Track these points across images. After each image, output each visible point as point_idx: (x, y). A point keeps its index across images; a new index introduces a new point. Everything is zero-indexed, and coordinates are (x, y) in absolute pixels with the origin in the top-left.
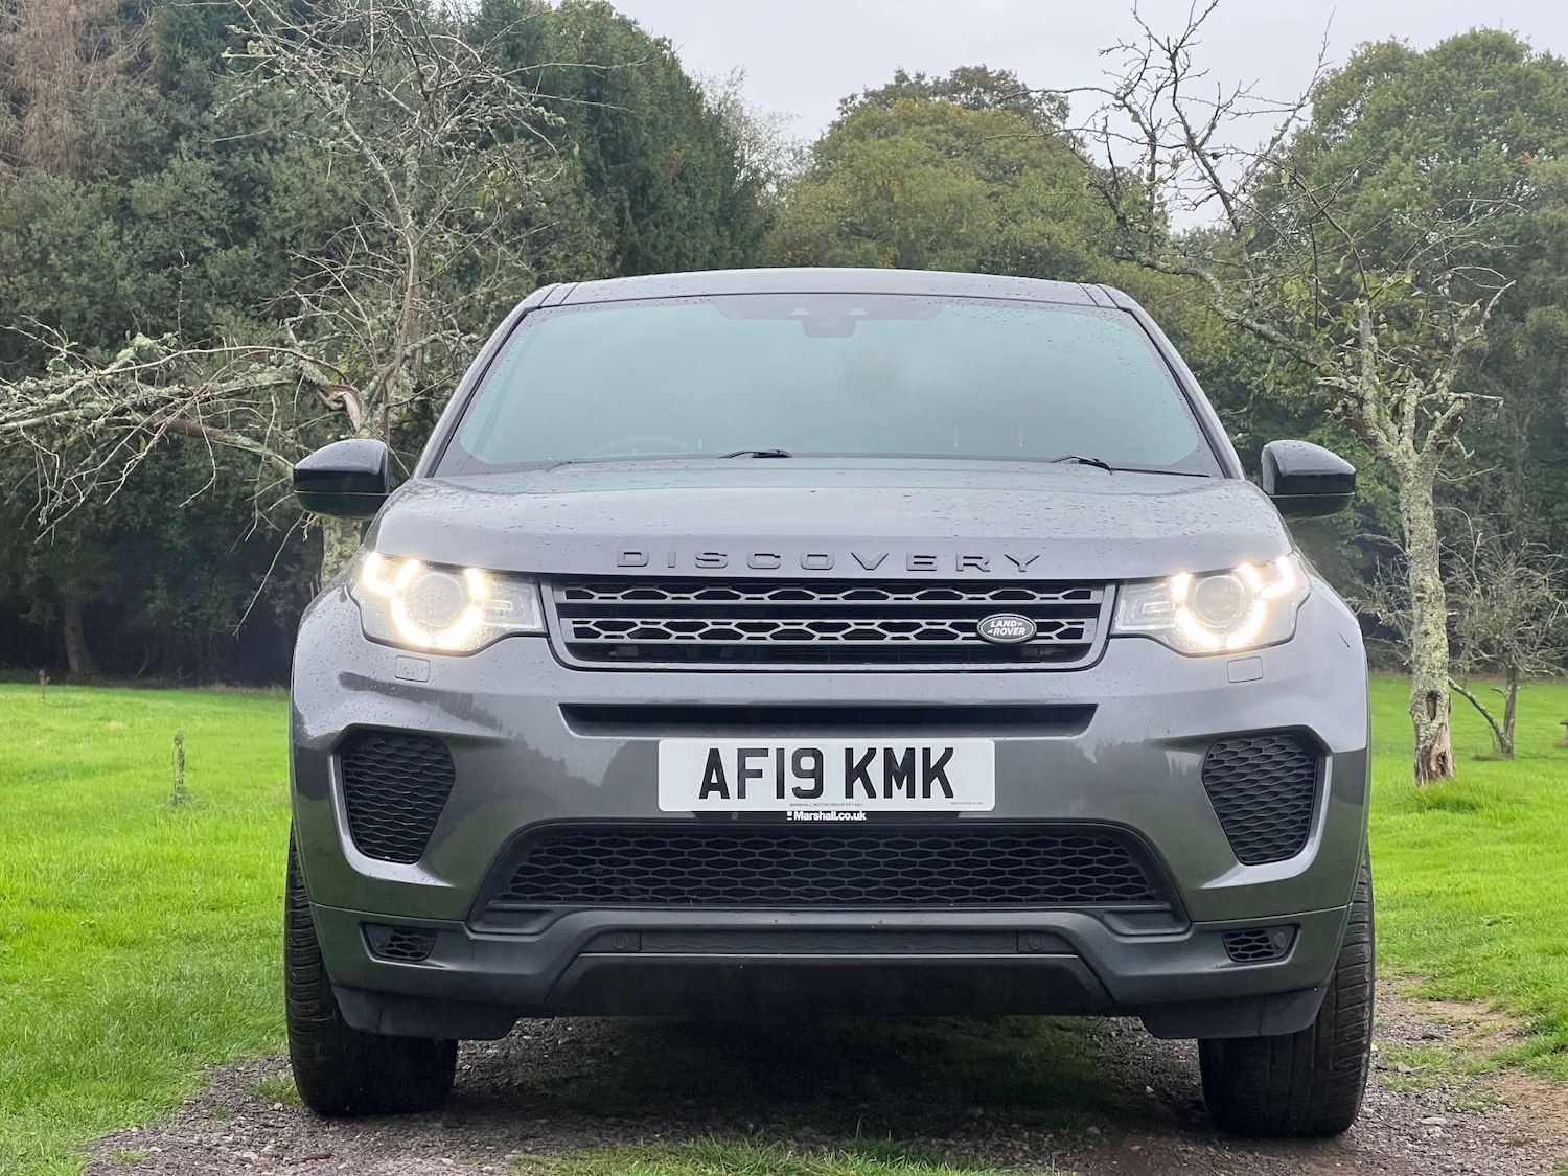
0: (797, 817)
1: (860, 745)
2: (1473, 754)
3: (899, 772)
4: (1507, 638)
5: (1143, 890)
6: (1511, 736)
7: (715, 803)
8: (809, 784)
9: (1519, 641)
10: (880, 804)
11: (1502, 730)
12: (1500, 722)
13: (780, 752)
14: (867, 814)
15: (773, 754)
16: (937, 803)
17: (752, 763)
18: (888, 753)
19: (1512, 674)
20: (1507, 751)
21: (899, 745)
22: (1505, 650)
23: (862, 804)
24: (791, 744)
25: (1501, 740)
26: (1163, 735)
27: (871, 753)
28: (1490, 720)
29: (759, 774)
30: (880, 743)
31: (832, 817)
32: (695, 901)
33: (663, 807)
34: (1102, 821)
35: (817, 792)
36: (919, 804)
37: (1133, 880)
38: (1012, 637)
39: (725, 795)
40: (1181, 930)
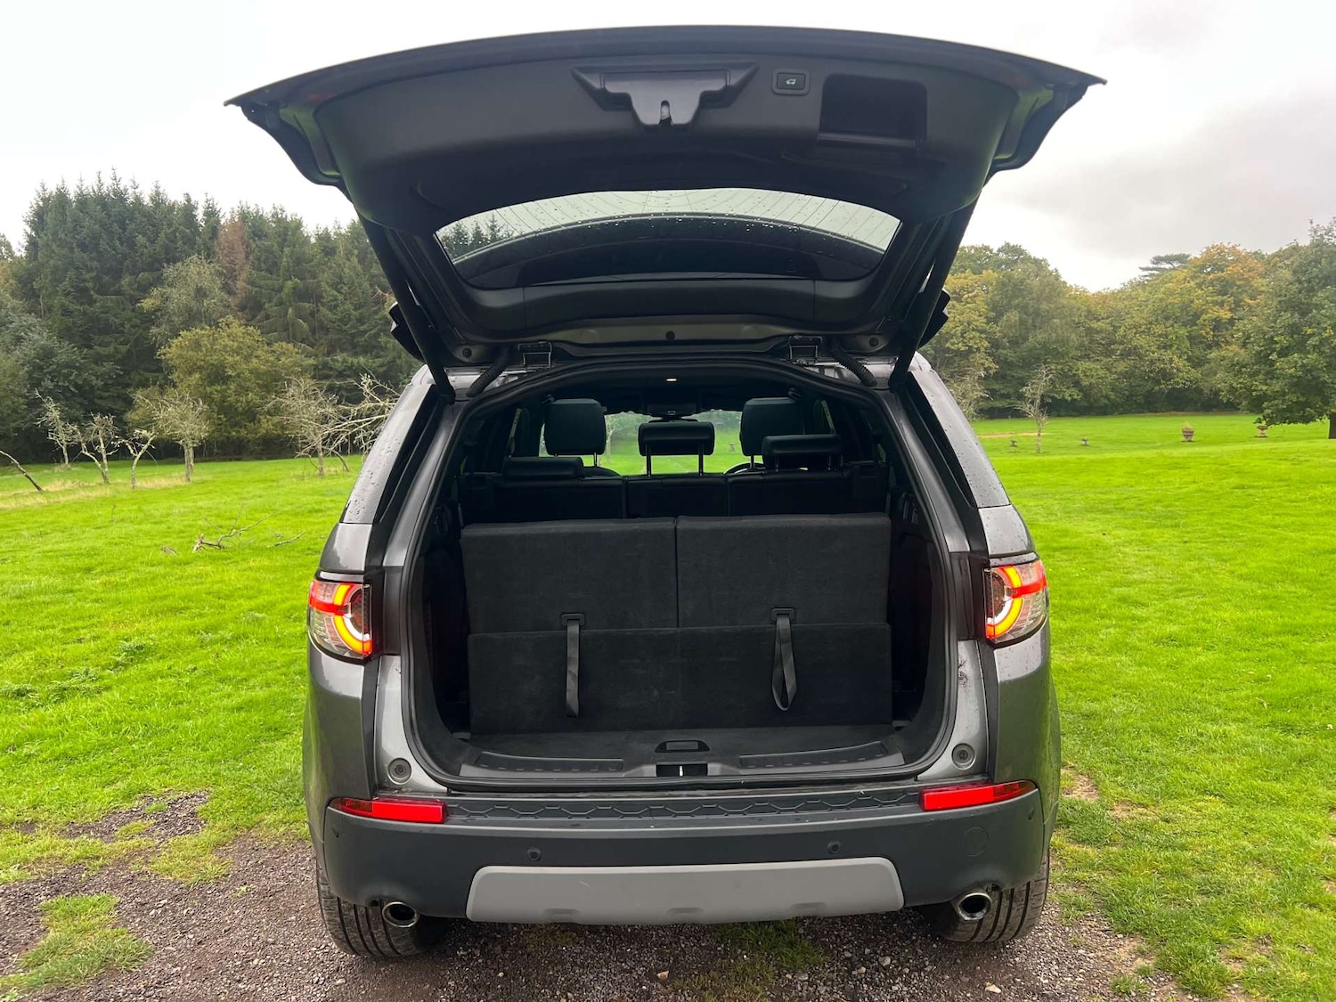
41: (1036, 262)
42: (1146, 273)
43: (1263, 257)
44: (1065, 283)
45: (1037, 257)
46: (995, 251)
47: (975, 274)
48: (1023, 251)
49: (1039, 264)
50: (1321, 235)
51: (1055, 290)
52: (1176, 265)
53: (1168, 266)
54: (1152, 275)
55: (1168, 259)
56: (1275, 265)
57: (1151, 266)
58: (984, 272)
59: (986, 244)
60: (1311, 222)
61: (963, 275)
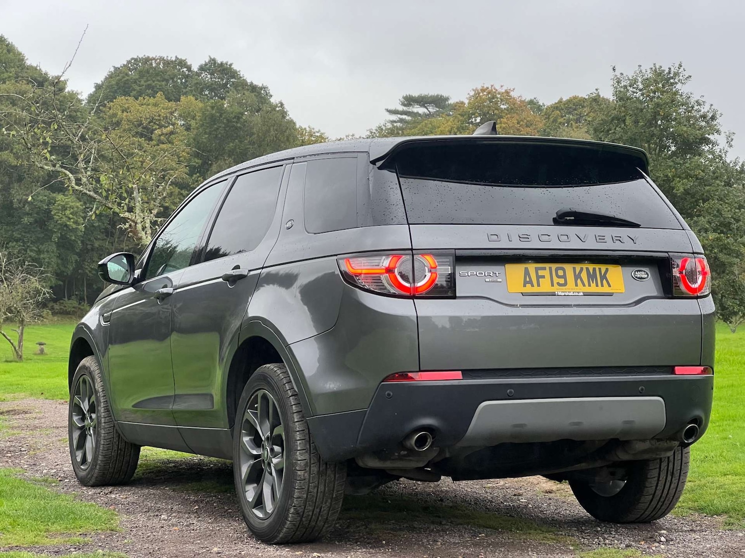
2: (4, 360)
4: (19, 306)
6: (22, 350)
9: (25, 307)
11: (17, 348)
12: (16, 344)
19: (22, 322)
20: (20, 357)
22: (18, 312)
25: (17, 352)
28: (12, 344)
41: (254, 88)
42: (395, 117)
43: (539, 108)
44: (292, 123)
45: (255, 83)
46: (195, 68)
47: (170, 100)
48: (236, 72)
49: (259, 93)
50: (625, 87)
51: (283, 132)
52: (432, 109)
53: (421, 110)
54: (401, 121)
55: (422, 101)
56: (555, 121)
57: (401, 108)
58: (183, 98)
59: (182, 57)
60: (614, 70)
61: (152, 100)
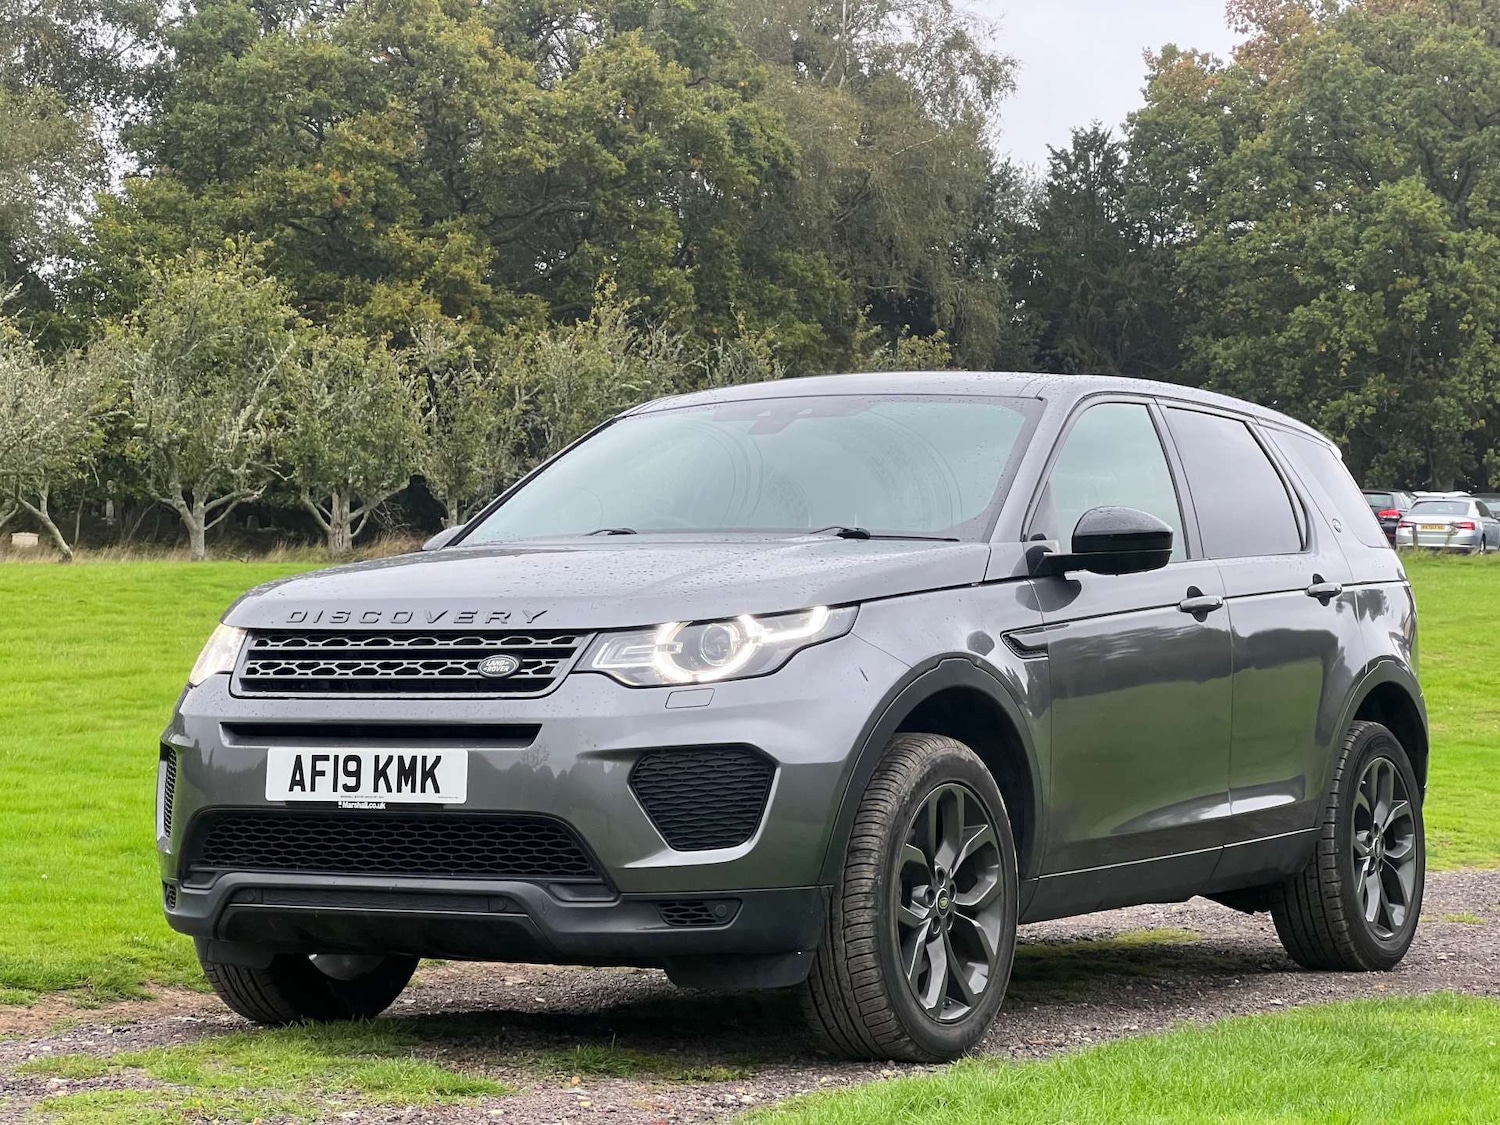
0: (345, 806)
1: (384, 753)
3: (406, 773)
5: (585, 867)
7: (297, 795)
8: (352, 782)
10: (395, 797)
13: (336, 758)
14: (387, 804)
15: (332, 759)
16: (429, 797)
17: (320, 766)
18: (401, 759)
21: (407, 753)
23: (385, 797)
24: (343, 752)
26: (590, 748)
27: (390, 759)
29: (322, 773)
30: (396, 752)
31: (365, 806)
32: (300, 867)
33: (269, 797)
34: (539, 813)
35: (356, 788)
36: (418, 798)
37: (577, 860)
38: (499, 672)
39: (303, 789)
40: (612, 899)
